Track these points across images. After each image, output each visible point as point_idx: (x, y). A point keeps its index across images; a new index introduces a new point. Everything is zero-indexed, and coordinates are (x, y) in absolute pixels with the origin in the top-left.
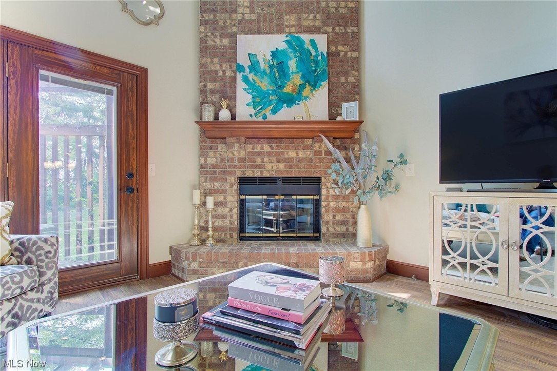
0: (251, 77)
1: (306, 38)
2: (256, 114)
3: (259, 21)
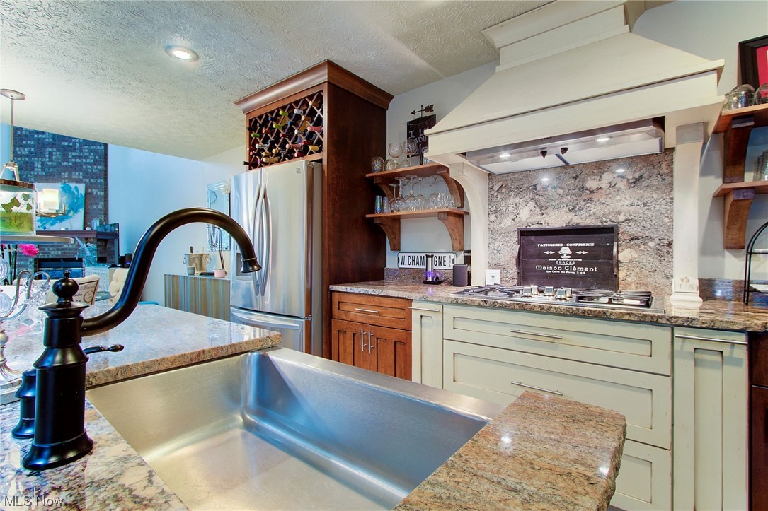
1: (73, 185)
2: (41, 226)
3: (47, 175)
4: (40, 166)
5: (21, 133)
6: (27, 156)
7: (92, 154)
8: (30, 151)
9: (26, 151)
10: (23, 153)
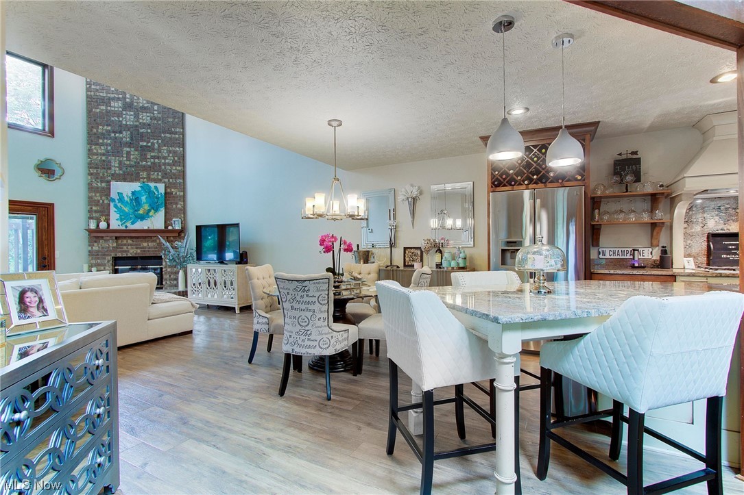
0: (119, 205)
1: (152, 185)
2: (122, 225)
3: (124, 175)
4: (117, 165)
5: (97, 131)
6: (104, 155)
7: (171, 155)
8: (106, 150)
9: (102, 150)
10: (99, 151)
